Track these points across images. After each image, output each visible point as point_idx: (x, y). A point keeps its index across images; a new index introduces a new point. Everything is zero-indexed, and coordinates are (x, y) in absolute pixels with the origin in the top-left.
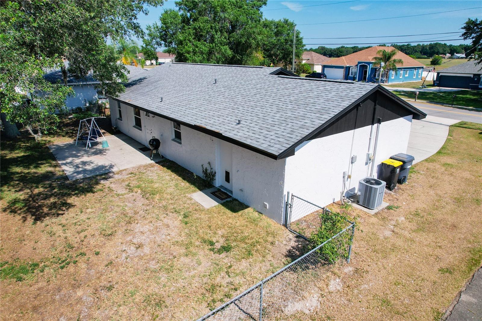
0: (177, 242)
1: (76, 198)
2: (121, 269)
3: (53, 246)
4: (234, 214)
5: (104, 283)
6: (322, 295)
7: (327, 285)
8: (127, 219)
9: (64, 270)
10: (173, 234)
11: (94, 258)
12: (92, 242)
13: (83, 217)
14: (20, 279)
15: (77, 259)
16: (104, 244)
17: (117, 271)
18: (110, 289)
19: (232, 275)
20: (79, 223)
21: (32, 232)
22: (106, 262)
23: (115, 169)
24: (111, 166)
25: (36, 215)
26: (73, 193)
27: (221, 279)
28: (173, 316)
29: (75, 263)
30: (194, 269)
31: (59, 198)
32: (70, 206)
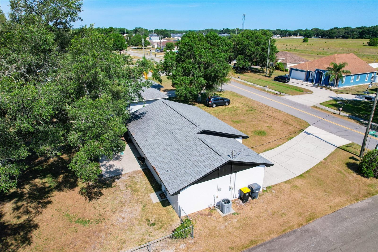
0: (137, 219)
1: (105, 190)
2: (115, 227)
3: (95, 214)
4: (163, 208)
5: (109, 232)
6: (176, 249)
7: (179, 246)
8: (122, 205)
9: (98, 224)
10: (137, 215)
11: (107, 221)
12: (108, 214)
13: (106, 201)
14: (85, 225)
15: (102, 221)
16: (112, 216)
17: (114, 228)
18: (111, 234)
19: (150, 236)
20: (104, 204)
21: (89, 206)
22: (111, 224)
23: (123, 173)
24: (122, 170)
25: (90, 198)
26: (104, 187)
27: (146, 237)
28: (127, 247)
29: (101, 222)
30: (139, 231)
31: (98, 189)
32: (102, 194)
